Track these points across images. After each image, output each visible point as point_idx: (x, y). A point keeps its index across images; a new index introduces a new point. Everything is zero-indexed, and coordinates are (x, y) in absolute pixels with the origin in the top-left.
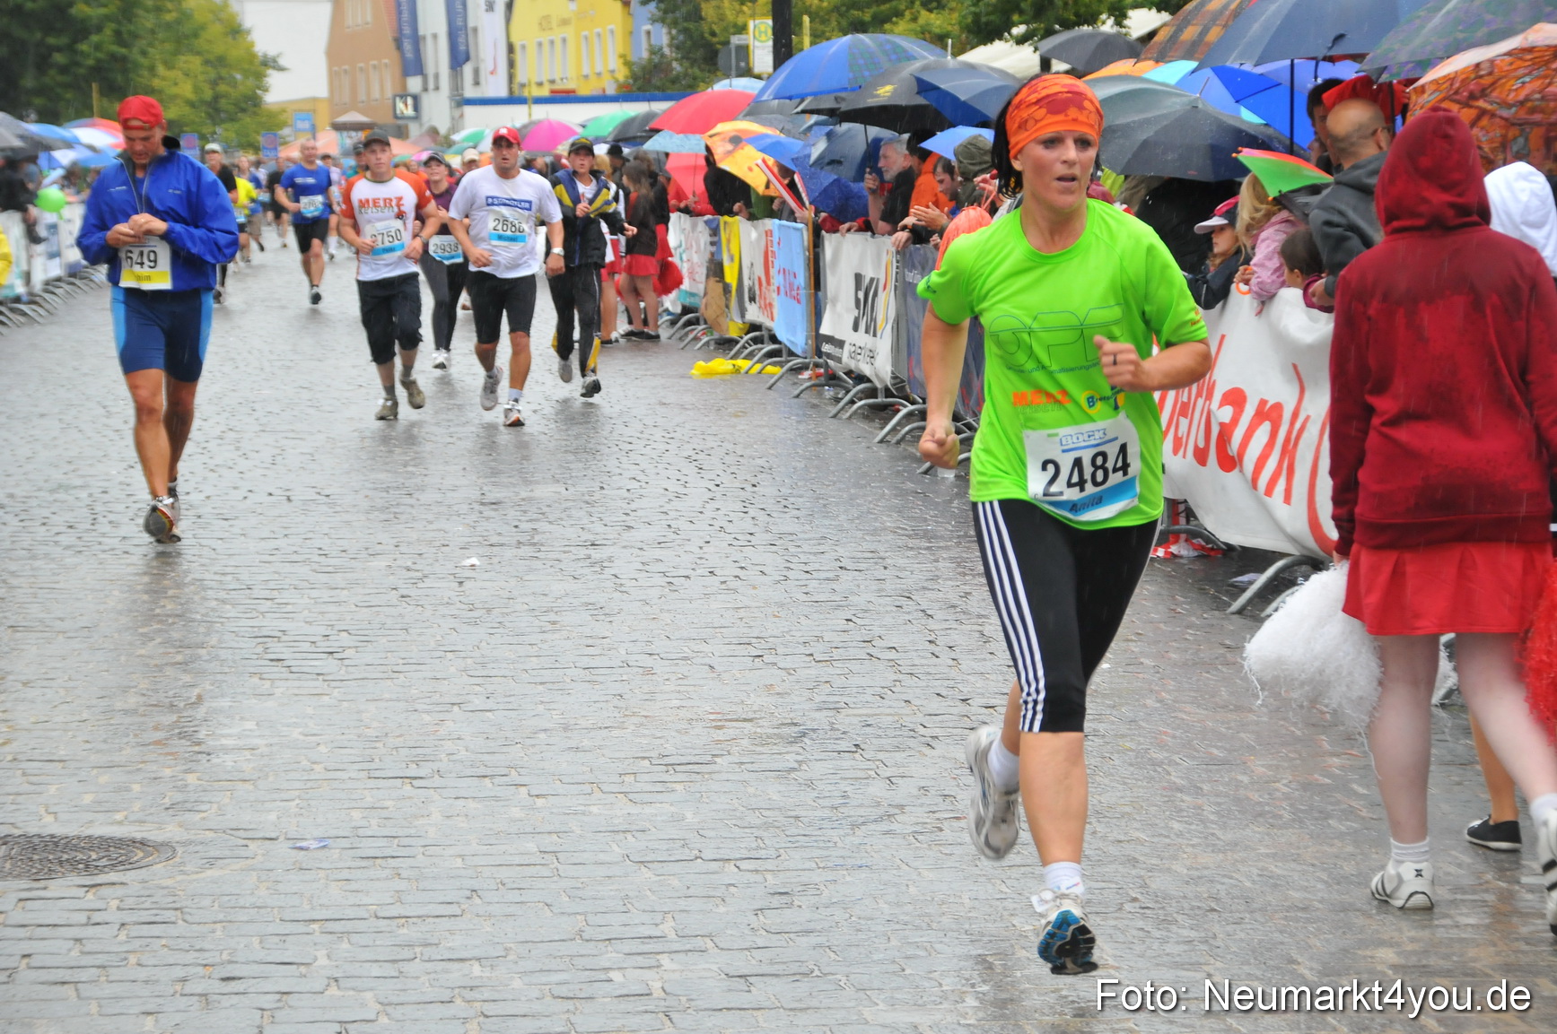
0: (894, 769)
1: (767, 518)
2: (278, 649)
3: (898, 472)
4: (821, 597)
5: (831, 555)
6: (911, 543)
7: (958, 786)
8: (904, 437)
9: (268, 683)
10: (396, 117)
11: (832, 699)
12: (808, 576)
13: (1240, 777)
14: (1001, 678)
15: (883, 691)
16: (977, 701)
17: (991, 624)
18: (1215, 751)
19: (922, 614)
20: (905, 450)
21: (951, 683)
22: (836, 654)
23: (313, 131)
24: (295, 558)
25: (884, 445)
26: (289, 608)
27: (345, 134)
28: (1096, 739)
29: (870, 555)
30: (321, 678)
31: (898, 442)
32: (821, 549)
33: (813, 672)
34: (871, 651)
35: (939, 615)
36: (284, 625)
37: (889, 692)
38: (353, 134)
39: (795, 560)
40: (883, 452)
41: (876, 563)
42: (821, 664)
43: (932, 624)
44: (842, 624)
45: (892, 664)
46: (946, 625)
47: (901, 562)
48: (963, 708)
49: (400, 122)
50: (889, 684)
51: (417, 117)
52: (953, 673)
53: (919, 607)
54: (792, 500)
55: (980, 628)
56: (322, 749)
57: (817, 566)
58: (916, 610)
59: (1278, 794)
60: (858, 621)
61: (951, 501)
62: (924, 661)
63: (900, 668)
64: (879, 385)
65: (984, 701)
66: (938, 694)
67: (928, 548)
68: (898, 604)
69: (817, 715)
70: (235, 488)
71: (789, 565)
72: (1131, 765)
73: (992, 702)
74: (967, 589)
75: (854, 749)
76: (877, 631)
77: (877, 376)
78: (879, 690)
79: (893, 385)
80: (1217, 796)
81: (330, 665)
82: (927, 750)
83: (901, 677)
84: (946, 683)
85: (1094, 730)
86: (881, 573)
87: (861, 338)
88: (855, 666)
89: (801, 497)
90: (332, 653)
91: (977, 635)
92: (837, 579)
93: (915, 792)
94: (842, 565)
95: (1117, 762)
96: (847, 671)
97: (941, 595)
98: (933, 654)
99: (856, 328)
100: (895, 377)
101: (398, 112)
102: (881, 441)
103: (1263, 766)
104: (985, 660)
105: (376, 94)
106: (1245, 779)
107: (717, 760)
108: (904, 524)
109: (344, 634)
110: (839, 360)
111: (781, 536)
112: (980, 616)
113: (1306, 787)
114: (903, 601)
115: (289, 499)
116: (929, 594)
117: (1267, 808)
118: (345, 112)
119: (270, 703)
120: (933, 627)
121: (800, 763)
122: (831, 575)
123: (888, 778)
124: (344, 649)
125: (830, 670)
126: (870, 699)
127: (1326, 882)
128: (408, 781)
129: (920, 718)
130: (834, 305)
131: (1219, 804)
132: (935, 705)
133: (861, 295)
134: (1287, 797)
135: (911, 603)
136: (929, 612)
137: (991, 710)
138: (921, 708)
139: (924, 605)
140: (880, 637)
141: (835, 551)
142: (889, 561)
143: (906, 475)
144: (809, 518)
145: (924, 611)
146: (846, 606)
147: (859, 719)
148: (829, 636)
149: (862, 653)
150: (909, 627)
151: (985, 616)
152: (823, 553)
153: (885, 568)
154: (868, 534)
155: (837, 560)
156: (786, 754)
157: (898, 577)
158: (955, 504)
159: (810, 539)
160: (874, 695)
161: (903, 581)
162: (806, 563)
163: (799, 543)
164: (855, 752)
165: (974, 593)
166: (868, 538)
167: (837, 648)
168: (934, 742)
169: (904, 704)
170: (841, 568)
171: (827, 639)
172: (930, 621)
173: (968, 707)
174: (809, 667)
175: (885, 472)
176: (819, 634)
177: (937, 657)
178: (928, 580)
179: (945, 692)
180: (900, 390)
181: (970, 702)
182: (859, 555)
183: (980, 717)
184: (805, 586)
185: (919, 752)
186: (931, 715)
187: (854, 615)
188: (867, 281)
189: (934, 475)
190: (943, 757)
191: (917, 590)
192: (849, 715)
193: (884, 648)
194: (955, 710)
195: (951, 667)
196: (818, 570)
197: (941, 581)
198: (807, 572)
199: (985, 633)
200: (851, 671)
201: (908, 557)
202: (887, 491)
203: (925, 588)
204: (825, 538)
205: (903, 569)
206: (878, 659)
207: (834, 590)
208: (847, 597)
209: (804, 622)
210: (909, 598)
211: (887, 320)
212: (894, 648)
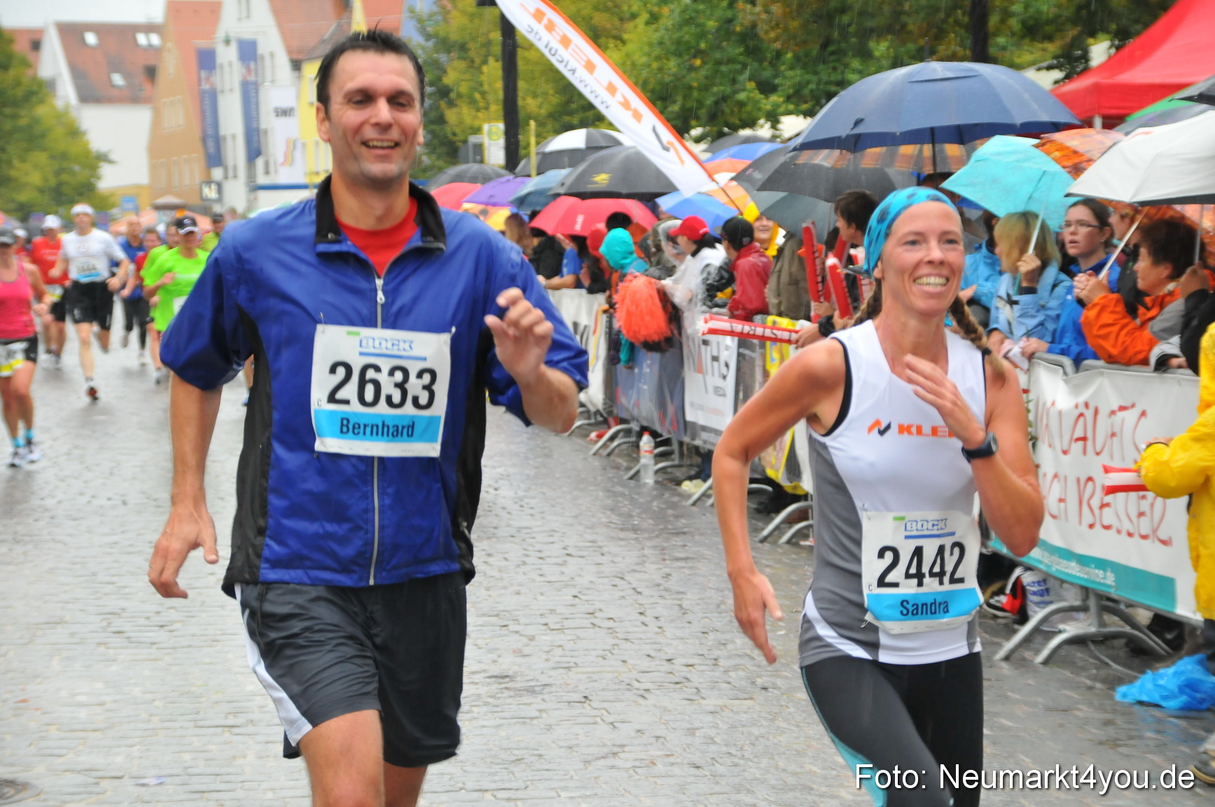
0: (616, 716)
1: (508, 516)
2: (118, 624)
3: (609, 478)
4: (553, 578)
5: (559, 545)
6: (622, 535)
7: (667, 728)
8: (613, 450)
9: (111, 652)
10: (203, 199)
11: (564, 659)
12: (541, 561)
14: (697, 641)
15: (603, 653)
16: (679, 662)
17: (688, 599)
19: (632, 592)
20: (614, 461)
21: (658, 647)
22: (567, 624)
23: (137, 211)
24: (131, 549)
25: (597, 457)
26: (127, 590)
27: (162, 213)
28: (774, 691)
29: (590, 544)
30: (154, 646)
31: (609, 455)
32: (551, 539)
33: (548, 638)
34: (594, 621)
35: (646, 592)
36: (124, 604)
37: (609, 654)
38: (168, 212)
39: (530, 548)
40: (596, 463)
41: (595, 551)
42: (554, 632)
43: (641, 599)
44: (570, 599)
45: (611, 631)
46: (652, 600)
47: (615, 550)
48: (667, 667)
49: (206, 203)
50: (608, 647)
51: (220, 200)
52: (660, 639)
53: (629, 586)
54: (527, 500)
55: (679, 602)
56: (157, 703)
57: (548, 553)
58: (629, 589)
60: (582, 597)
61: (652, 501)
62: (636, 629)
63: (617, 635)
64: (593, 409)
65: (685, 661)
66: (648, 656)
67: (636, 539)
68: (614, 583)
69: (553, 673)
70: (81, 494)
71: (526, 552)
72: (804, 711)
73: (690, 662)
74: (667, 570)
75: (585, 699)
76: (598, 605)
77: (591, 403)
78: (601, 653)
79: (604, 409)
81: (161, 636)
82: (641, 701)
83: (618, 642)
84: (655, 646)
85: (773, 684)
86: (599, 559)
88: (580, 633)
89: (533, 498)
90: (162, 626)
91: (677, 608)
92: (564, 563)
93: (633, 734)
94: (568, 552)
95: (792, 710)
96: (574, 637)
97: (647, 576)
98: (643, 623)
100: (605, 404)
101: (204, 195)
102: (595, 454)
104: (684, 627)
105: (187, 181)
107: (474, 709)
108: (615, 518)
109: (173, 611)
111: (519, 529)
112: (679, 593)
114: (617, 581)
115: (124, 503)
116: (638, 575)
118: (163, 195)
119: (114, 668)
120: (642, 602)
121: (540, 711)
122: (560, 560)
123: (612, 723)
124: (173, 622)
125: (562, 636)
126: (594, 659)
128: (227, 729)
129: (634, 674)
132: (645, 664)
135: (623, 582)
136: (639, 590)
137: (691, 668)
138: (636, 667)
139: (635, 584)
140: (600, 610)
141: (563, 541)
142: (605, 549)
143: (615, 480)
144: (541, 515)
145: (634, 589)
146: (574, 586)
147: (586, 676)
148: (560, 609)
149: (586, 623)
150: (623, 602)
151: (683, 593)
152: (552, 543)
153: (603, 554)
154: (588, 527)
155: (564, 548)
156: (529, 704)
157: (613, 562)
158: (655, 504)
159: (542, 532)
160: (597, 656)
161: (617, 565)
162: (540, 551)
163: (533, 535)
164: (584, 702)
165: (674, 574)
166: (588, 531)
167: (567, 619)
168: (646, 695)
169: (621, 663)
170: (568, 555)
171: (558, 611)
172: (639, 596)
173: (672, 666)
174: (546, 635)
175: (599, 478)
176: (552, 608)
177: (646, 625)
178: (637, 564)
179: (653, 654)
180: (610, 413)
181: (673, 661)
182: (581, 544)
183: (682, 674)
184: (540, 569)
185: (635, 702)
186: (643, 672)
187: (580, 592)
188: (581, 328)
189: (638, 480)
190: (655, 706)
191: (628, 572)
192: (578, 673)
193: (604, 619)
194: (663, 669)
195: (657, 633)
196: (549, 557)
197: (646, 565)
198: (541, 558)
199: (684, 606)
200: (578, 638)
201: (620, 546)
202: (601, 493)
203: (634, 571)
204: (554, 531)
205: (617, 555)
206: (600, 627)
207: (563, 573)
208: (573, 578)
209: (540, 598)
210: (622, 578)
211: (597, 358)
212: (612, 619)
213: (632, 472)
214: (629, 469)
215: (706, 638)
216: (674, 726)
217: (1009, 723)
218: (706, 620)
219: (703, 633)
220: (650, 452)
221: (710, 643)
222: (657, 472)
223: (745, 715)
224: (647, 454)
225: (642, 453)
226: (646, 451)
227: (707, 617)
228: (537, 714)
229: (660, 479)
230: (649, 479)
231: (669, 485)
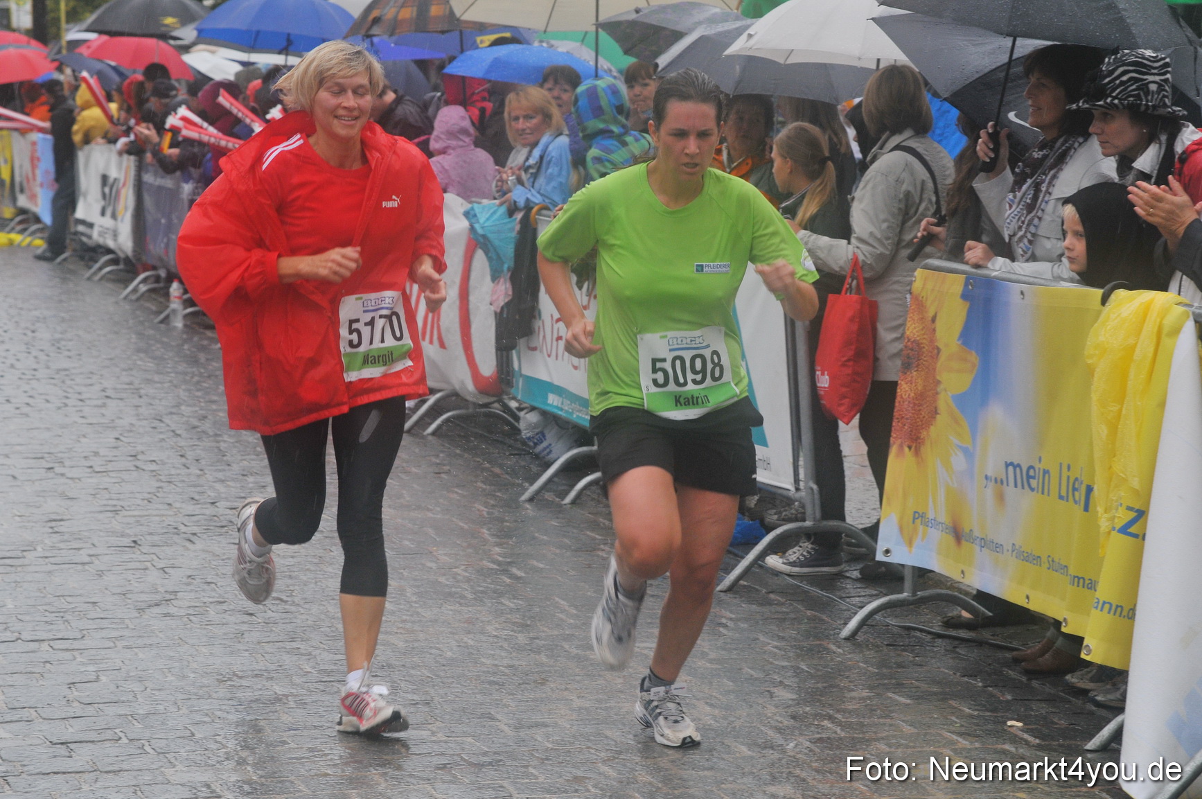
0: (166, 561)
1: (46, 357)
3: (140, 321)
4: (94, 421)
5: (97, 387)
6: (156, 378)
8: (142, 295)
11: (110, 502)
12: (81, 403)
13: (429, 564)
15: (149, 496)
16: (222, 504)
17: (225, 441)
18: (407, 543)
19: (172, 434)
20: (144, 305)
21: (201, 490)
22: (110, 467)
25: (127, 302)
29: (127, 387)
31: (138, 299)
32: (89, 381)
33: (94, 480)
34: (138, 464)
35: (184, 434)
37: (155, 497)
39: (71, 390)
40: (127, 308)
41: (133, 393)
42: (100, 475)
43: (180, 442)
44: (112, 443)
45: (154, 474)
46: (191, 442)
47: (151, 391)
48: (210, 510)
50: (153, 490)
52: (202, 481)
53: (168, 428)
54: (63, 343)
55: (218, 445)
57: (88, 395)
58: (168, 431)
59: (459, 578)
60: (124, 439)
61: (183, 344)
62: (178, 471)
63: (160, 477)
64: (122, 255)
65: (229, 504)
66: (192, 499)
67: (171, 382)
68: (153, 425)
71: (66, 394)
73: (234, 505)
75: (133, 545)
76: (140, 448)
77: (121, 251)
78: (146, 496)
79: (135, 256)
80: (415, 580)
82: (188, 544)
83: (162, 484)
84: (199, 489)
86: (136, 401)
87: (107, 222)
88: (125, 476)
89: (70, 340)
91: (216, 450)
92: (104, 405)
93: (184, 580)
94: (107, 394)
96: (118, 480)
97: (185, 419)
98: (184, 465)
99: (103, 213)
100: (134, 251)
102: (126, 298)
103: (445, 554)
104: (224, 470)
106: (433, 565)
108: (149, 361)
110: (90, 237)
111: (58, 371)
112: (216, 435)
113: (481, 572)
114: (156, 423)
116: (175, 418)
117: (453, 590)
120: (183, 444)
122: (99, 402)
123: (162, 568)
125: (107, 479)
126: (139, 502)
127: (506, 650)
129: (180, 518)
130: (85, 196)
131: (418, 587)
132: (190, 508)
133: (107, 190)
134: (468, 580)
135: (162, 425)
136: (178, 432)
138: (181, 511)
139: (173, 426)
140: (142, 452)
141: (101, 383)
142: (142, 392)
143: (146, 324)
144: (78, 357)
145: (173, 431)
146: (114, 428)
147: (134, 519)
148: (102, 452)
149: (130, 465)
150: (163, 444)
151: (220, 435)
152: (91, 385)
153: (140, 397)
154: (124, 370)
155: (103, 390)
156: (79, 549)
157: (151, 404)
158: (186, 347)
159: (81, 374)
160: (143, 499)
161: (155, 407)
162: (79, 393)
163: (73, 377)
164: (134, 547)
165: (210, 417)
166: (124, 373)
167: (110, 461)
168: (193, 538)
169: (166, 507)
170: (107, 397)
171: (101, 454)
172: (179, 439)
173: (216, 509)
174: (91, 477)
175: (131, 322)
176: (95, 450)
177: (188, 468)
178: (173, 407)
179: (197, 497)
180: (139, 259)
181: (217, 504)
182: (119, 386)
183: (228, 517)
184: (81, 411)
185: (184, 546)
186: (188, 516)
187: (121, 434)
188: (111, 180)
189: (168, 324)
190: (203, 551)
191: (166, 415)
192: (125, 516)
193: (147, 461)
194: (207, 512)
195: (199, 476)
196: (90, 399)
197: (183, 408)
198: (81, 400)
199: (222, 448)
200: (123, 481)
201: (156, 388)
202: (134, 336)
203: (171, 413)
204: (92, 373)
205: (154, 398)
206: (144, 470)
207: (103, 415)
208: (113, 420)
209: (83, 440)
210: (160, 420)
211: (126, 208)
212: (154, 461)
213: (162, 316)
214: (161, 312)
215: (246, 480)
216: (224, 572)
217: (541, 566)
218: (245, 462)
219: (243, 475)
220: (180, 298)
221: (251, 485)
222: (185, 316)
223: (291, 559)
224: (177, 300)
225: (172, 299)
226: (176, 297)
227: (244, 460)
228: (87, 559)
229: (188, 323)
230: (179, 324)
231: (197, 328)
